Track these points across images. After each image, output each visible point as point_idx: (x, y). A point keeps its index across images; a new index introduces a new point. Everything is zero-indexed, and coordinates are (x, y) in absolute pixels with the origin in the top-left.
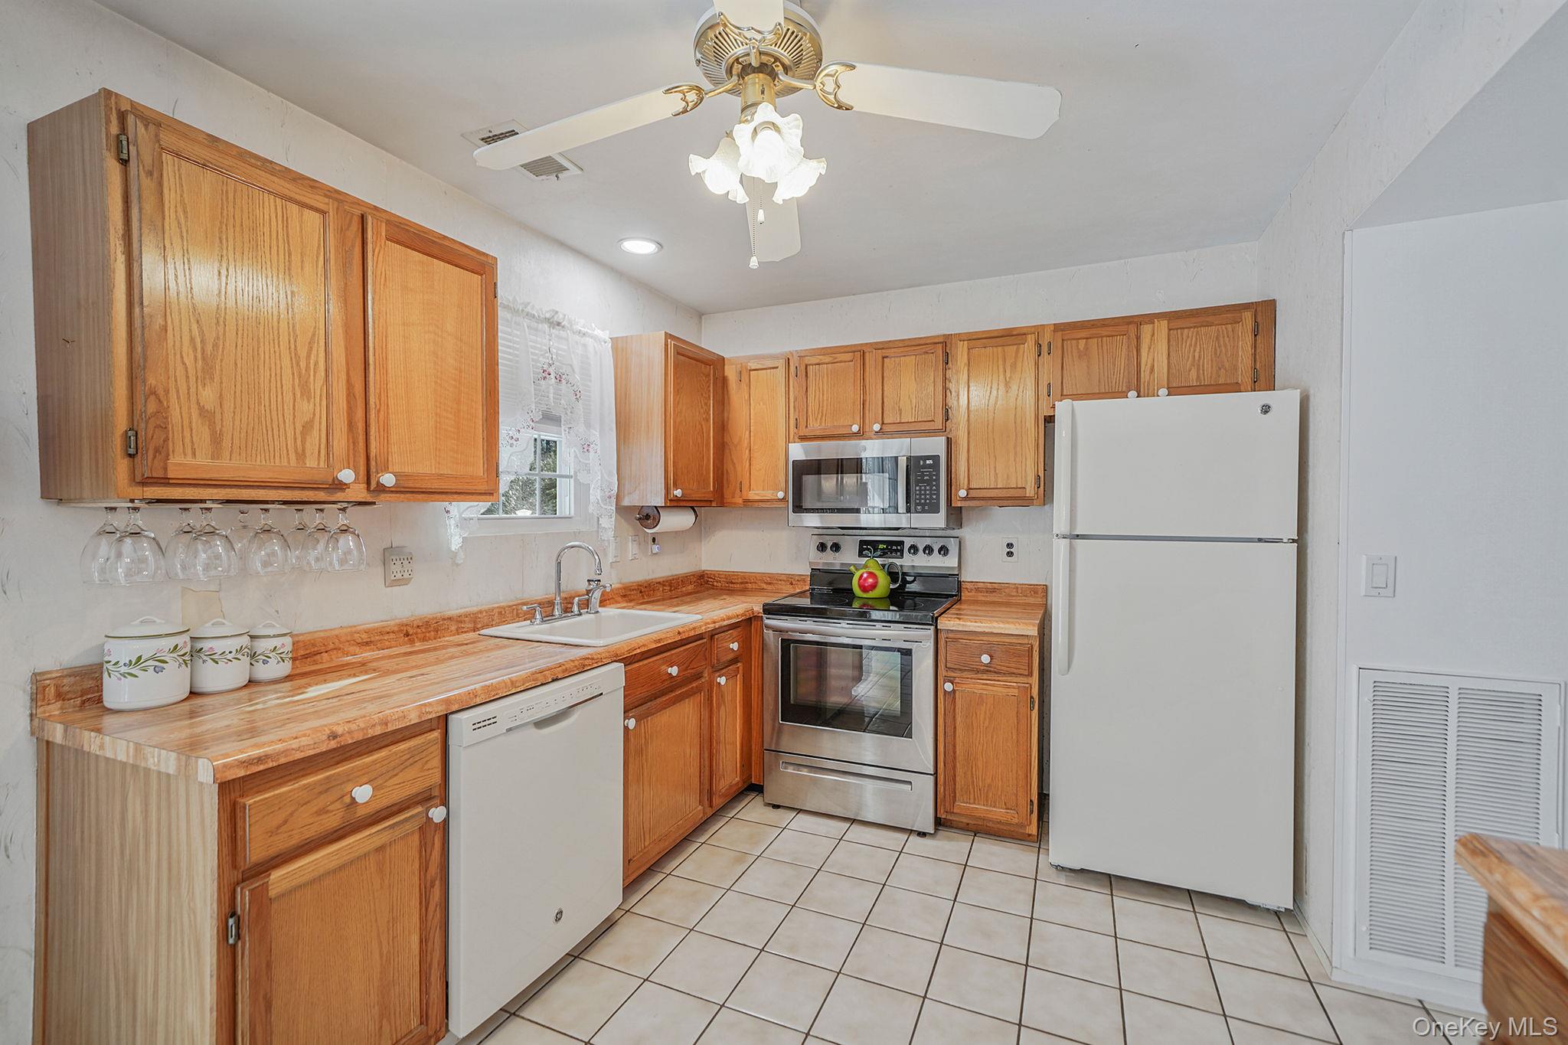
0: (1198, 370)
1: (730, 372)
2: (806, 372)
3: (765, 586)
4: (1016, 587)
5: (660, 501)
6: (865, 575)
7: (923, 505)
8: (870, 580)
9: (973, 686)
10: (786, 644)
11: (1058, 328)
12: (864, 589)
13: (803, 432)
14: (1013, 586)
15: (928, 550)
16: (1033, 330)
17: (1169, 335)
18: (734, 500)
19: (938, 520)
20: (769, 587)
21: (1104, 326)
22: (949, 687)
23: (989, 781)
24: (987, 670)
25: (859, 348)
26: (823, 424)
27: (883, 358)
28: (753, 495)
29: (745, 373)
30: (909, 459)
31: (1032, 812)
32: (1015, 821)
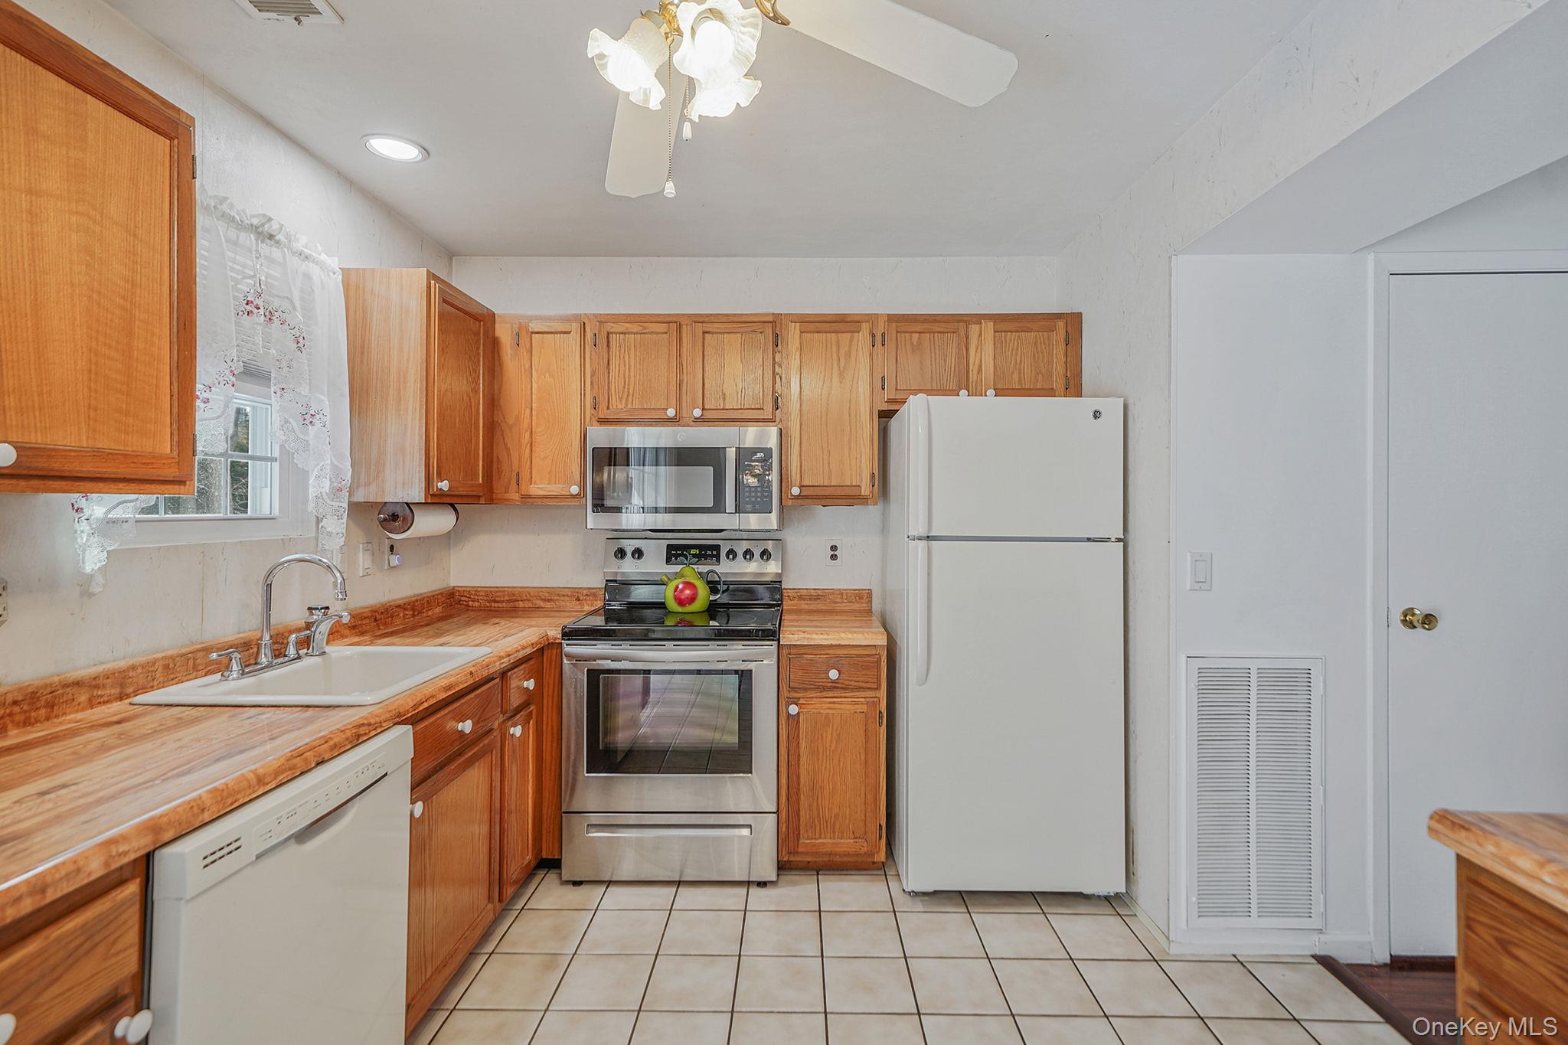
0: (1020, 373)
1: (503, 333)
2: (608, 342)
3: (542, 604)
4: (841, 592)
5: (416, 494)
6: (681, 586)
7: (753, 504)
8: (688, 592)
9: (819, 706)
10: (594, 675)
11: (892, 318)
12: (681, 602)
13: (603, 413)
14: (837, 592)
15: (748, 555)
16: (867, 318)
17: (994, 337)
18: (507, 496)
19: (772, 520)
20: (548, 605)
21: (936, 321)
22: (793, 709)
23: (836, 810)
24: (835, 686)
25: (675, 319)
26: (630, 406)
27: (704, 333)
28: (535, 490)
29: (524, 334)
30: (738, 449)
31: (880, 838)
32: (864, 850)
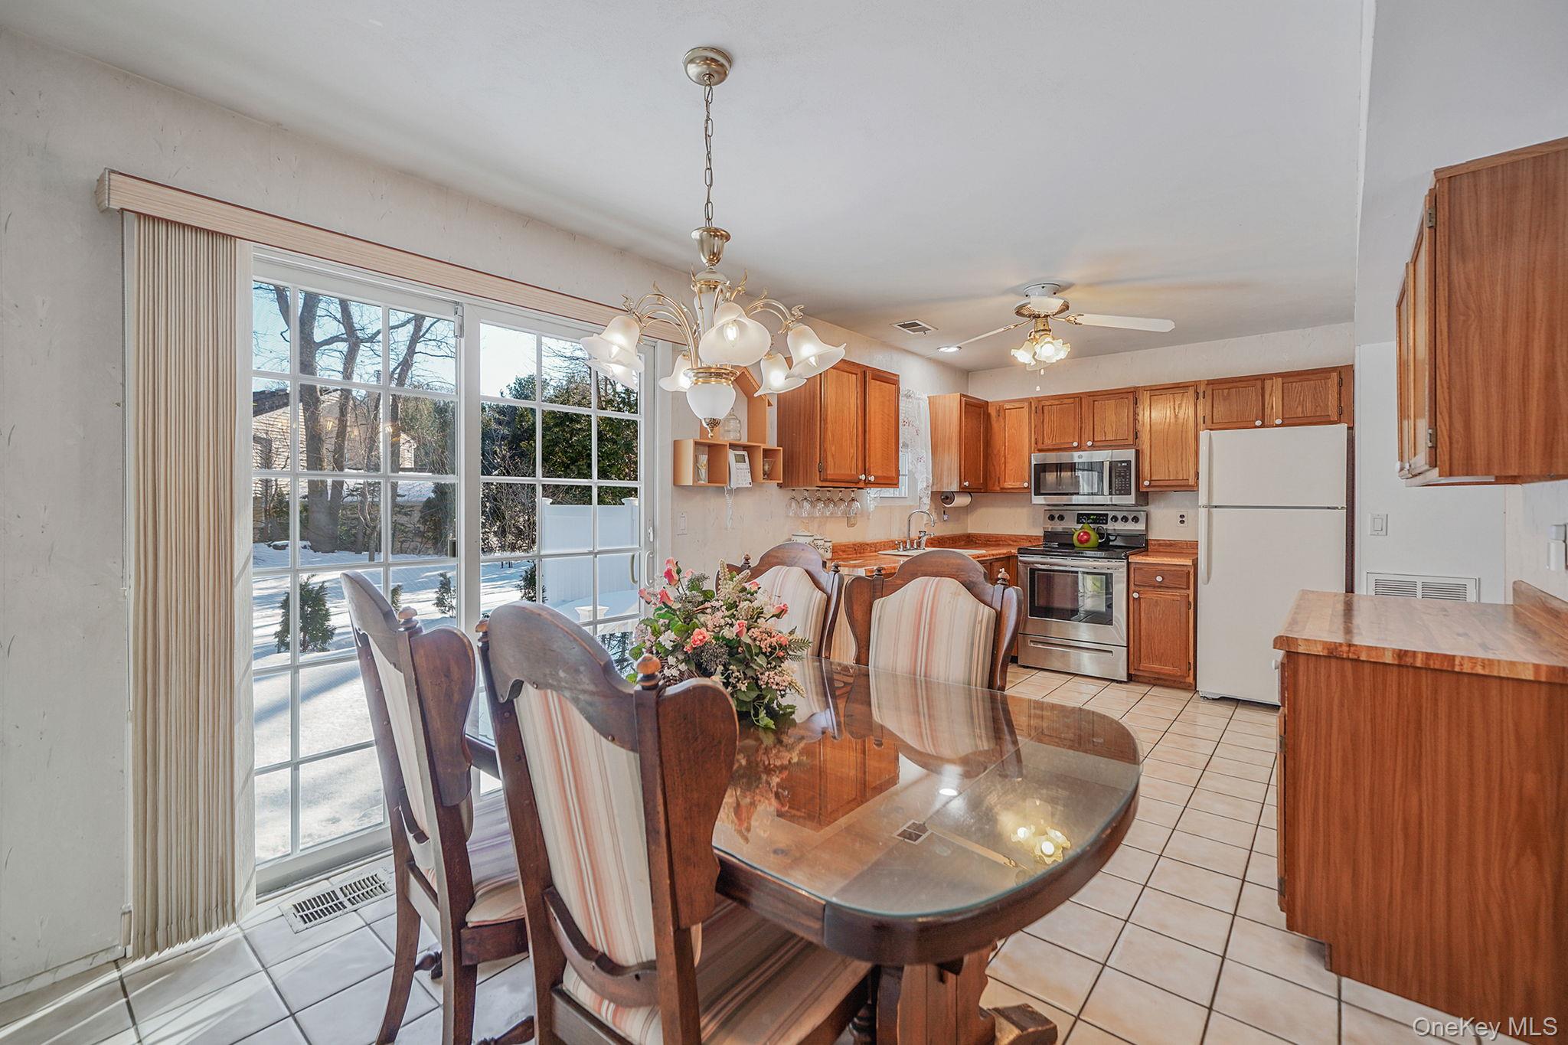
0: (1303, 407)
1: (992, 411)
2: (1043, 410)
3: (1012, 543)
4: (1186, 542)
5: (955, 487)
6: (1082, 534)
7: (1120, 491)
8: (1085, 537)
9: (1151, 595)
10: (1033, 571)
11: (1210, 383)
12: (1081, 542)
13: (1040, 447)
14: (1184, 542)
15: (1125, 519)
16: (1193, 384)
17: (1283, 387)
18: (994, 488)
19: (1130, 499)
20: (1014, 543)
21: (1240, 381)
22: (1136, 595)
23: (1162, 651)
24: (1160, 586)
25: (1078, 395)
26: (1054, 442)
27: (1094, 401)
28: (1008, 485)
29: (1001, 410)
30: (1111, 463)
31: (1190, 669)
32: (1179, 674)
